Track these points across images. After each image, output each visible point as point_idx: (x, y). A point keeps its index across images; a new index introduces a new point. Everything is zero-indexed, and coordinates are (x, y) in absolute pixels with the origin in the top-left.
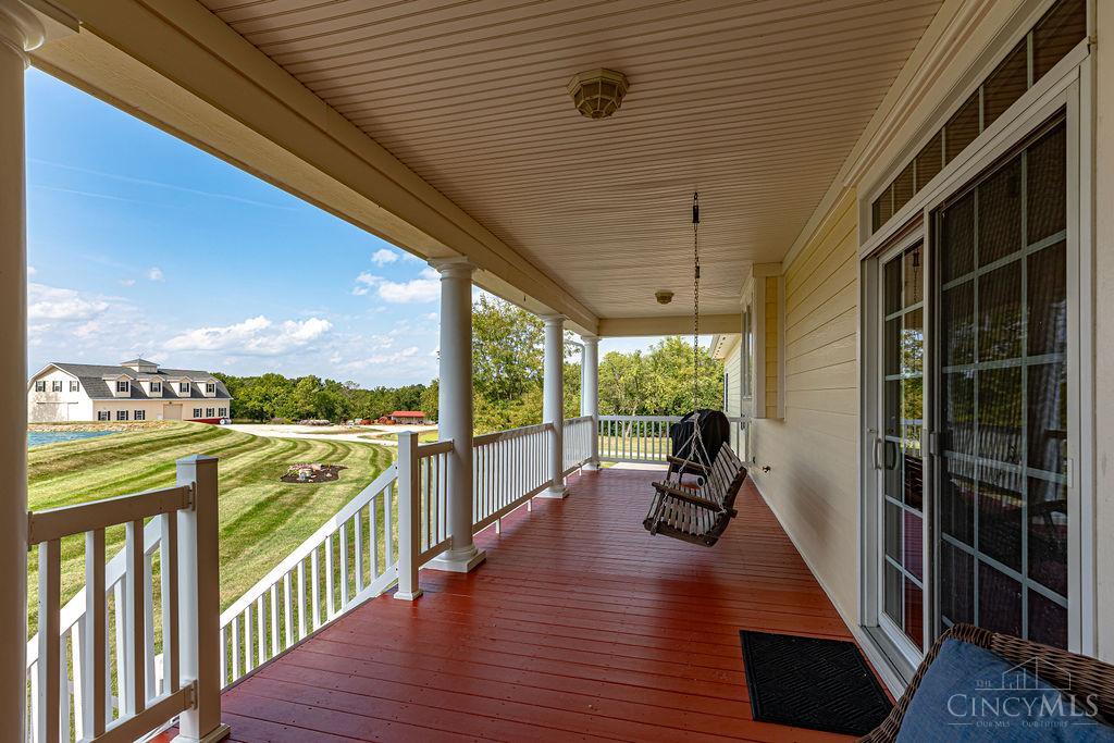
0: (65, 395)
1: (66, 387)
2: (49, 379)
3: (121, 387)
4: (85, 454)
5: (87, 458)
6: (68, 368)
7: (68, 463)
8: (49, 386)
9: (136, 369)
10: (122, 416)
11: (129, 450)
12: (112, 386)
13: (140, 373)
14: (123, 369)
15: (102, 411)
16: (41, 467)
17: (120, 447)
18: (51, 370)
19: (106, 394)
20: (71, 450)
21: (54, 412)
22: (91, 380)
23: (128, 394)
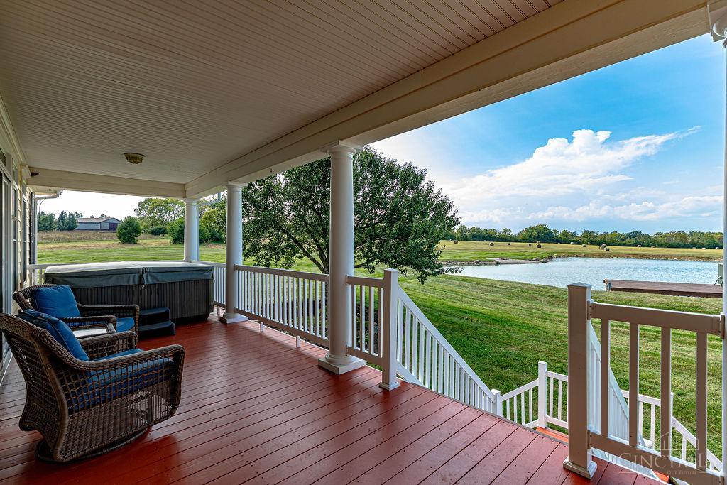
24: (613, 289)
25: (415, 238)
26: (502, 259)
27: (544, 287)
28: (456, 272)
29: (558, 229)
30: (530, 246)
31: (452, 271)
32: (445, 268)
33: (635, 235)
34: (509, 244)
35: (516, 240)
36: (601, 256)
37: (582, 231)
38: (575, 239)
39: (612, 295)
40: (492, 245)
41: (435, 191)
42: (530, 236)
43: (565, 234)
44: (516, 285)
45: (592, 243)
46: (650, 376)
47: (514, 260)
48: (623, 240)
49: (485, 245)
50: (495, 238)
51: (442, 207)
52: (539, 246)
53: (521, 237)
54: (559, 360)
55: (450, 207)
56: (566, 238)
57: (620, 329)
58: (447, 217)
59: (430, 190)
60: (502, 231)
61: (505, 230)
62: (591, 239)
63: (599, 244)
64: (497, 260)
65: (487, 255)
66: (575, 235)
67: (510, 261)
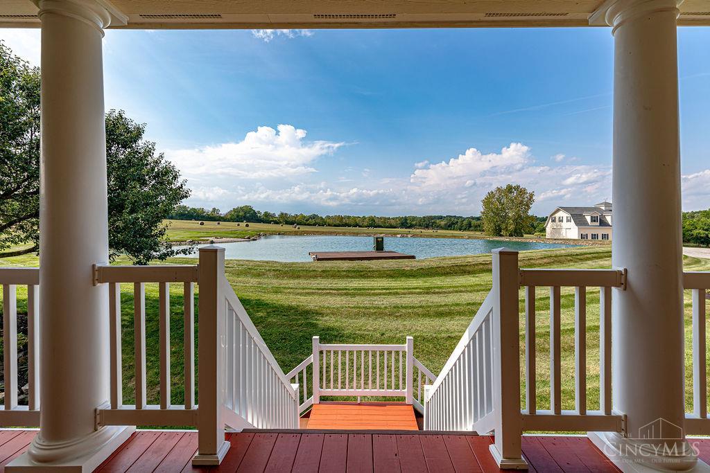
0: (565, 224)
1: (565, 220)
2: (557, 215)
3: (593, 220)
4: (556, 256)
5: (556, 259)
6: (566, 209)
7: (545, 260)
8: (557, 219)
9: (603, 208)
10: (594, 236)
11: (581, 257)
12: (588, 219)
13: (606, 211)
14: (596, 209)
15: (583, 233)
16: (532, 261)
17: (577, 255)
18: (558, 211)
19: (585, 223)
20: (549, 254)
21: (560, 234)
22: (577, 216)
23: (598, 224)
24: (319, 260)
25: (132, 212)
26: (216, 238)
27: (267, 262)
28: (190, 253)
29: (261, 210)
30: (238, 225)
31: (184, 252)
32: (175, 248)
33: (314, 217)
34: (219, 224)
35: (224, 219)
36: (296, 234)
37: (279, 213)
38: (274, 219)
39: (319, 264)
40: (202, 224)
41: (156, 155)
42: (238, 216)
43: (267, 214)
44: (241, 263)
45: (287, 223)
46: (362, 326)
47: (228, 239)
48: (307, 220)
49: (195, 224)
50: (204, 217)
51: (165, 175)
52: (247, 226)
53: (229, 217)
54: (300, 329)
55: (175, 177)
56: (267, 219)
57: (331, 291)
58: (171, 189)
59: (149, 152)
60: (211, 210)
61: (214, 209)
62: (286, 220)
63: (292, 223)
64: (211, 239)
65: (199, 235)
66: (273, 216)
67: (224, 239)
